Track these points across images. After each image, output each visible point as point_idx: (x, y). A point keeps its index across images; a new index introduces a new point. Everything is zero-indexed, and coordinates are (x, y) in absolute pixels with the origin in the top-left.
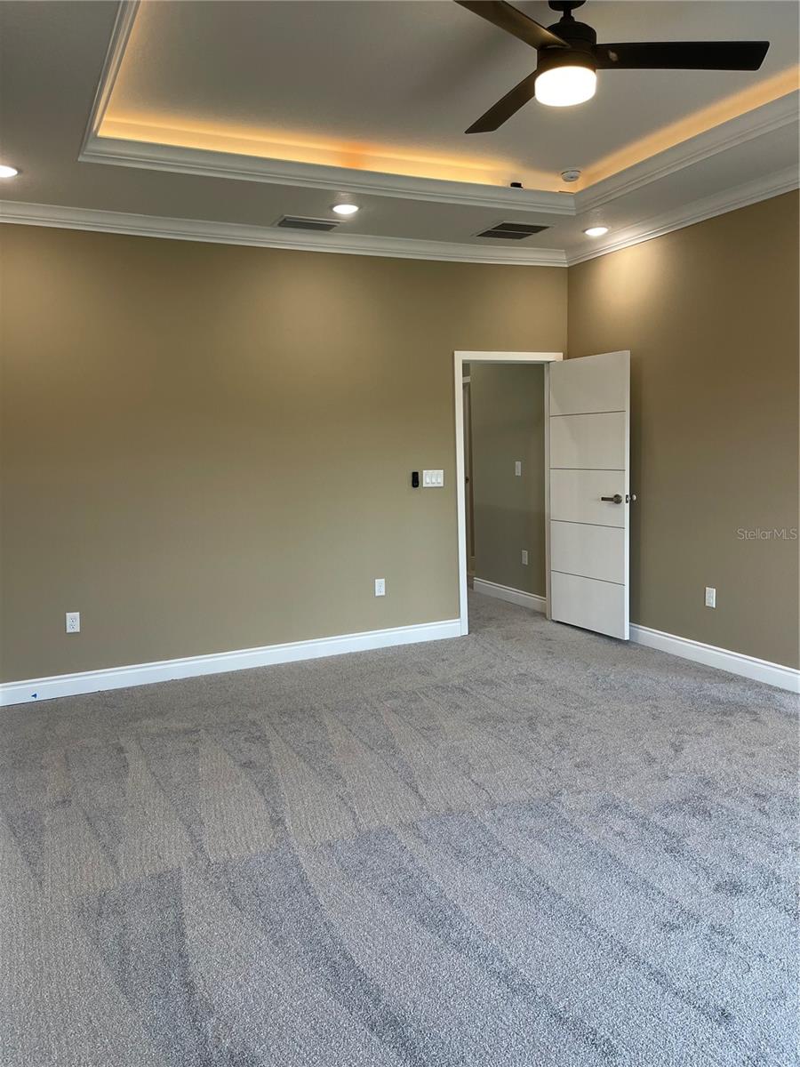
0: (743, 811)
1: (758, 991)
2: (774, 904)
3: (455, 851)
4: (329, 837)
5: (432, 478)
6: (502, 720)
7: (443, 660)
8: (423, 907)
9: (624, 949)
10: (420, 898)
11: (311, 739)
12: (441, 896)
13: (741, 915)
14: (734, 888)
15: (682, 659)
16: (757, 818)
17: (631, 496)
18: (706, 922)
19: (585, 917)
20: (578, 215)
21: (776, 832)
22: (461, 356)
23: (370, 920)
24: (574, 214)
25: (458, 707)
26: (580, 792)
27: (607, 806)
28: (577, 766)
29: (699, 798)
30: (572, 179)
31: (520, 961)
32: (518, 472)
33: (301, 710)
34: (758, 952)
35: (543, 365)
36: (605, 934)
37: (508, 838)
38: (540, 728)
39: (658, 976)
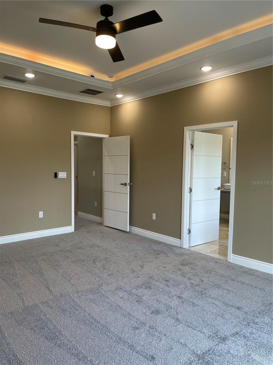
0: (161, 286)
1: (163, 348)
2: (169, 316)
3: (62, 310)
4: (11, 310)
5: (62, 175)
6: (83, 261)
7: (64, 241)
8: (47, 333)
9: (120, 339)
10: (46, 329)
11: (8, 273)
12: (55, 327)
13: (159, 321)
14: (157, 312)
15: (145, 237)
16: (166, 288)
17: (130, 183)
18: (148, 325)
19: (107, 329)
20: (113, 89)
21: (171, 292)
22: (73, 133)
23: (26, 340)
24: (112, 89)
25: (68, 257)
26: (109, 284)
27: (118, 288)
28: (109, 275)
29: (148, 283)
30: (111, 77)
31: (83, 348)
32: (94, 175)
33: (5, 262)
34: (164, 334)
35: (102, 139)
36: (114, 334)
37: (82, 303)
38: (97, 263)
39: (131, 347)
